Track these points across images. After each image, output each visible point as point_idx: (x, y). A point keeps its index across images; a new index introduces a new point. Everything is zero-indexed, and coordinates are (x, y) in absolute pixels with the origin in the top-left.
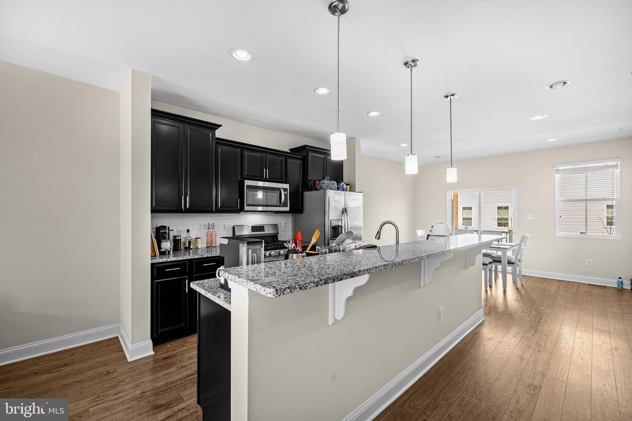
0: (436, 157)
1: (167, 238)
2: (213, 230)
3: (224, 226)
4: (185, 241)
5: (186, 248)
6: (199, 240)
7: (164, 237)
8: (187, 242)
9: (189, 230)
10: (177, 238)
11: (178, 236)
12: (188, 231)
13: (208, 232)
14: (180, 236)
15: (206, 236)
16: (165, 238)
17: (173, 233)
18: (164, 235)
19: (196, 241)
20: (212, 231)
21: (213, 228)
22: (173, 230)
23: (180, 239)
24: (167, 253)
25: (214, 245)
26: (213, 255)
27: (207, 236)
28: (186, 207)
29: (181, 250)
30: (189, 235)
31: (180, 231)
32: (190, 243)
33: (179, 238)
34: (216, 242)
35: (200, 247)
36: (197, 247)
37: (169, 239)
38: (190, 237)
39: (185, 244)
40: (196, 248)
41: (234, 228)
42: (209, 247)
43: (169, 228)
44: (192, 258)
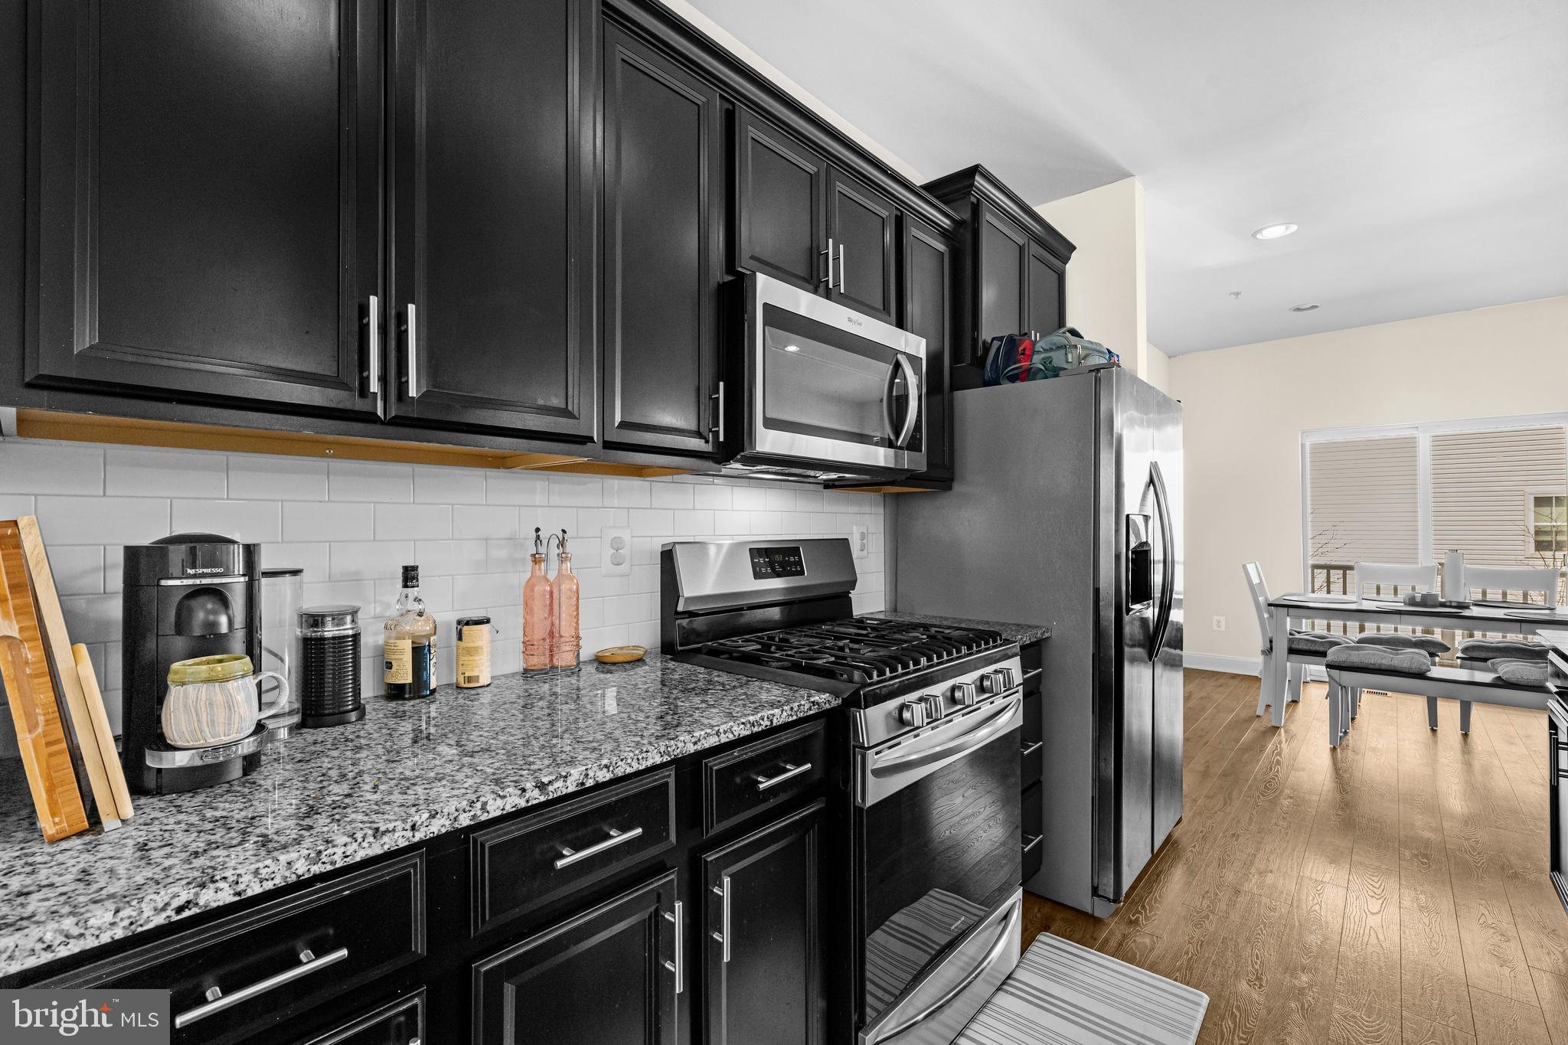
0: (1298, 309)
1: (238, 643)
2: (560, 570)
3: (617, 545)
4: (386, 644)
5: (396, 692)
6: (480, 636)
7: (197, 632)
8: (402, 652)
9: (415, 568)
10: (330, 631)
11: (338, 618)
12: (410, 576)
13: (530, 586)
14: (354, 613)
15: (521, 609)
16: (210, 644)
17: (298, 595)
18: (200, 616)
19: (460, 638)
20: (552, 576)
21: (563, 558)
22: (295, 572)
23: (356, 637)
24: (236, 771)
25: (564, 658)
26: (622, 769)
27: (526, 604)
28: (403, 387)
29: (360, 708)
30: (418, 600)
31: (355, 579)
32: (420, 654)
33: (347, 629)
34: (578, 637)
35: (484, 680)
36: (469, 679)
37: (252, 648)
38: (420, 614)
39: (389, 665)
40: (458, 687)
41: (668, 558)
42: (543, 672)
43: (250, 551)
44: (465, 821)
